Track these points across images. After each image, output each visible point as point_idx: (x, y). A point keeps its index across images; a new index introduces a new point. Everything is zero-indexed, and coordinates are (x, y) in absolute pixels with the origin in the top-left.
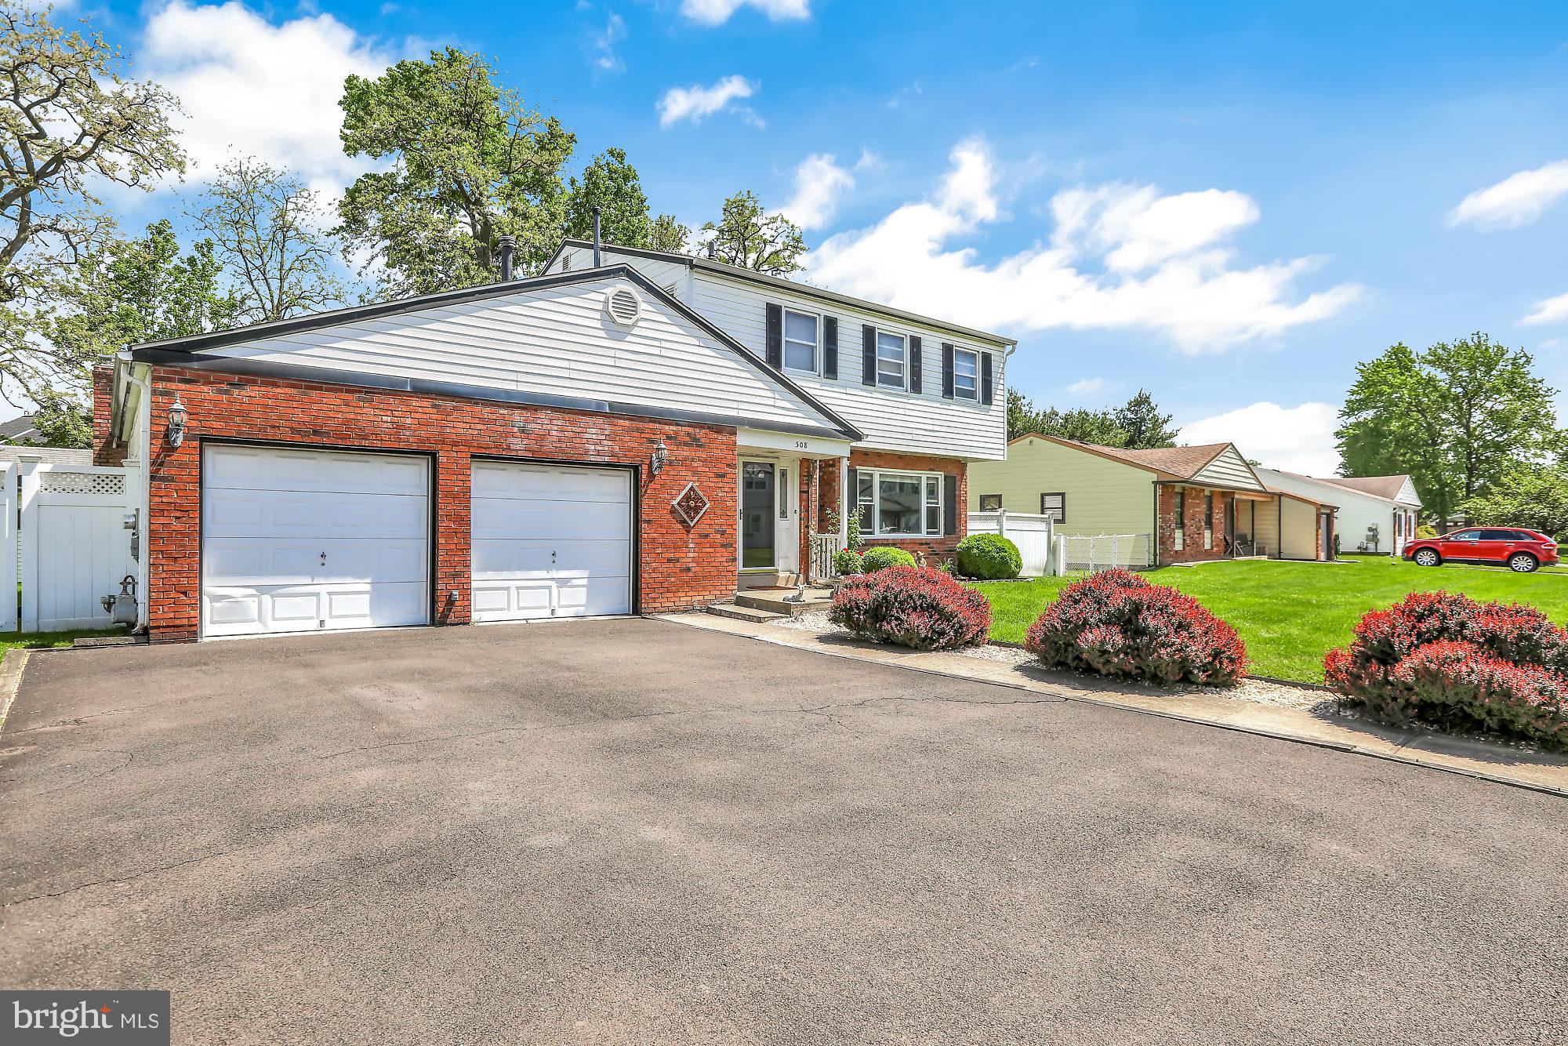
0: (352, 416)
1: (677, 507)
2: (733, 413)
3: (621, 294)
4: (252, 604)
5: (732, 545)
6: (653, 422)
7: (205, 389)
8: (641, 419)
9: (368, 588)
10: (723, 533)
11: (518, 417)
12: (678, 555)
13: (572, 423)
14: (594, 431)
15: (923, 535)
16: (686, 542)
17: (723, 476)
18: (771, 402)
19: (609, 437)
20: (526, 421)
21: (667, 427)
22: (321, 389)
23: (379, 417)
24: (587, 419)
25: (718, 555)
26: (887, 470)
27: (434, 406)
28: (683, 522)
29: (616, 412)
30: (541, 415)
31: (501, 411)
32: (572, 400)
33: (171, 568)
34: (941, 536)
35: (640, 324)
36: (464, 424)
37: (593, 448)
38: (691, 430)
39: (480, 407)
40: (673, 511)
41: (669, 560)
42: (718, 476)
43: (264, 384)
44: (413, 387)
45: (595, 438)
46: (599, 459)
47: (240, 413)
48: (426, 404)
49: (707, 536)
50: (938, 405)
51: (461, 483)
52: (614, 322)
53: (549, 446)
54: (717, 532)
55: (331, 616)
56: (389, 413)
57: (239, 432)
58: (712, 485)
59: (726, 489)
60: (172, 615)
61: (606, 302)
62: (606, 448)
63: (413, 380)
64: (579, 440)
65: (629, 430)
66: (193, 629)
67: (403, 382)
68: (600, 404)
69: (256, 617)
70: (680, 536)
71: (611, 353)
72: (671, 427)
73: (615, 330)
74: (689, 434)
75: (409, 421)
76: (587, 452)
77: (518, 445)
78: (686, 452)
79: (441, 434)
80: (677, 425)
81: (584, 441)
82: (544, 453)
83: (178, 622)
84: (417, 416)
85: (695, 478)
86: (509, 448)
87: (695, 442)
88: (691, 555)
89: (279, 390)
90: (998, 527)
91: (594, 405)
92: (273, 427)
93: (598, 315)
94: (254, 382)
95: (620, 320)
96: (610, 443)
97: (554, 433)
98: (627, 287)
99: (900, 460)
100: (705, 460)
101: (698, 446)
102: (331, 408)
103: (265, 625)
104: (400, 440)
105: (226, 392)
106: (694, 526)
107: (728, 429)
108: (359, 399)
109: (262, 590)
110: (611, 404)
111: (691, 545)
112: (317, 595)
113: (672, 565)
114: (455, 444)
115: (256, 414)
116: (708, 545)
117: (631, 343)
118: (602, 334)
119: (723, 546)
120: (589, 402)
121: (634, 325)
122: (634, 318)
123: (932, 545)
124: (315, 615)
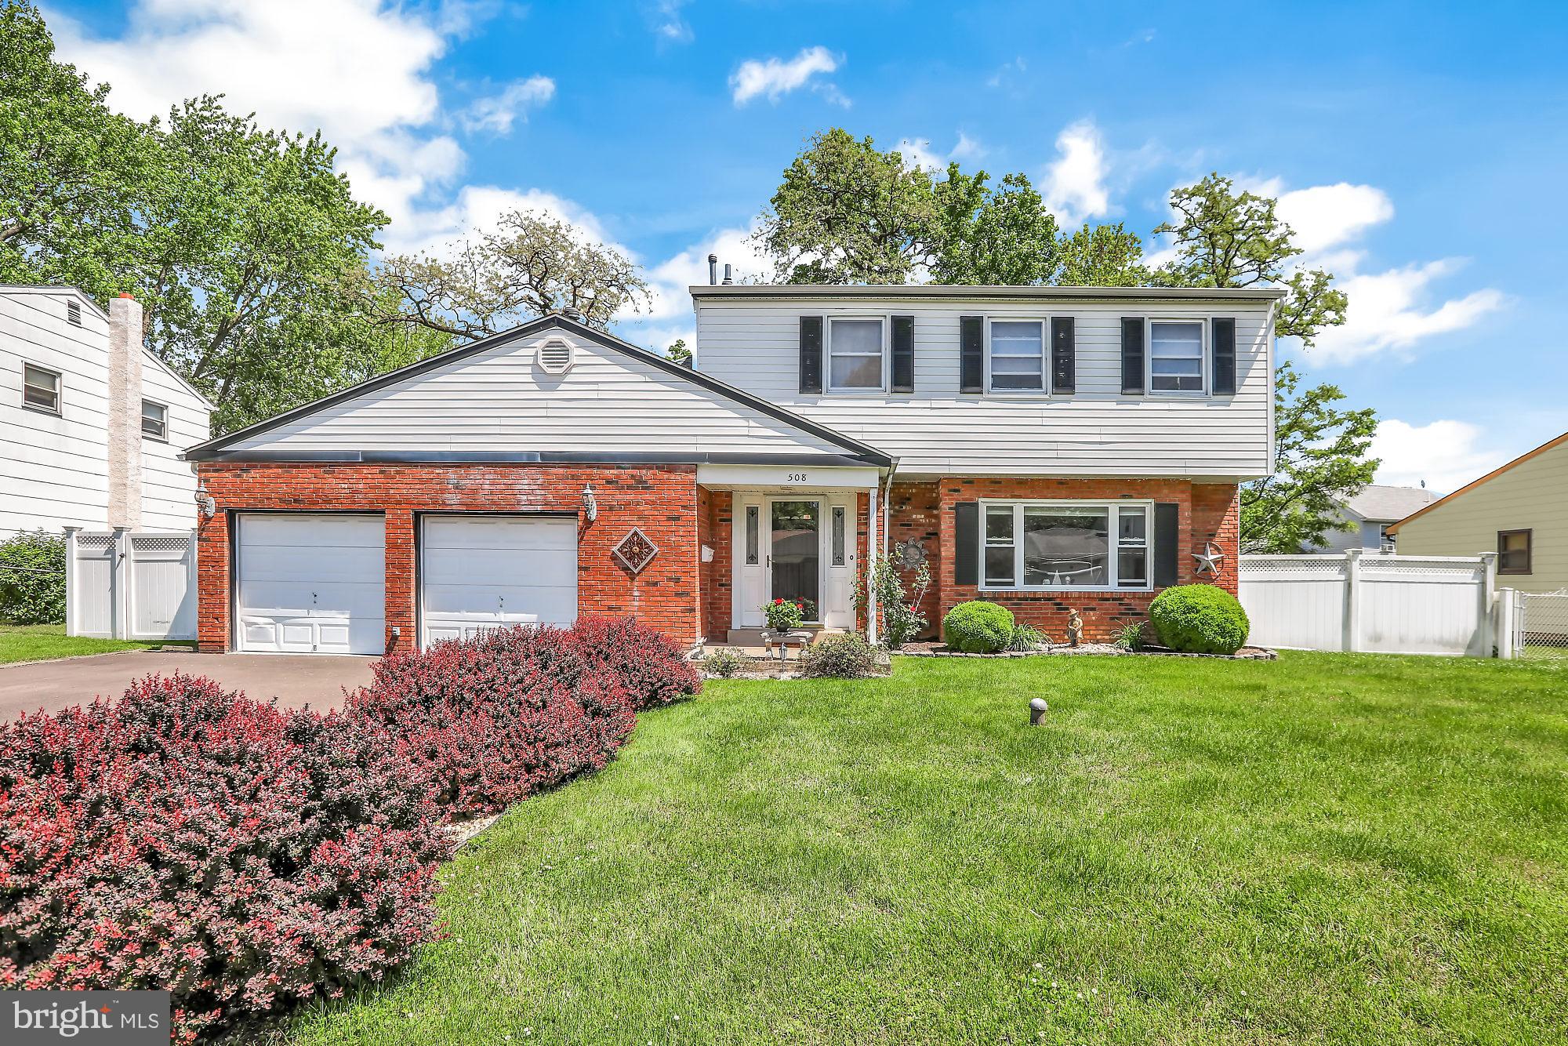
0: (319, 486)
1: (619, 554)
2: (692, 449)
3: (551, 344)
4: (271, 630)
5: (688, 594)
6: (590, 467)
7: (227, 475)
8: (578, 466)
9: (347, 622)
10: (677, 580)
11: (452, 475)
12: (619, 603)
13: (504, 476)
14: (526, 482)
15: (1113, 585)
16: (631, 590)
17: (677, 519)
18: (745, 431)
19: (543, 487)
20: (460, 478)
21: (607, 472)
22: (298, 467)
23: (339, 485)
24: (520, 471)
25: (670, 604)
26: (1034, 500)
27: (381, 472)
28: (626, 569)
29: (549, 460)
30: (472, 471)
31: (437, 471)
32: (503, 455)
33: (208, 601)
34: (1150, 588)
35: (574, 370)
36: (407, 486)
37: (525, 497)
38: (637, 472)
39: (419, 469)
40: (614, 557)
41: (610, 608)
42: (670, 519)
43: (263, 467)
44: (363, 458)
45: (527, 488)
46: (531, 508)
47: (248, 491)
48: (374, 471)
49: (656, 584)
50: (1113, 405)
51: (403, 536)
52: (545, 373)
53: (482, 499)
54: (670, 579)
55: (321, 643)
56: (346, 481)
57: (248, 504)
58: (661, 528)
59: (681, 534)
60: (210, 634)
61: (536, 355)
62: (539, 498)
63: (363, 452)
64: (510, 492)
65: (564, 478)
66: (221, 644)
67: (355, 454)
68: (531, 455)
69: (274, 640)
70: (622, 583)
71: (543, 404)
72: (612, 471)
73: (546, 382)
74: (633, 477)
75: (361, 486)
76: (519, 502)
77: (453, 500)
78: (630, 496)
79: (387, 494)
80: (618, 468)
81: (516, 492)
82: (477, 506)
83: (213, 639)
84: (368, 481)
85: (641, 523)
86: (444, 504)
87: (641, 484)
88: (636, 603)
89: (271, 471)
90: (1343, 577)
91: (525, 457)
92: (268, 499)
93: (529, 370)
94: (255, 467)
95: (549, 371)
96: (543, 492)
97: (486, 487)
98: (560, 337)
99: (1061, 486)
100: (653, 503)
101: (643, 488)
102: (305, 480)
103: (279, 645)
104: (354, 502)
105: (239, 476)
106: (639, 573)
107: (683, 467)
108: (325, 472)
109: (278, 619)
110: (543, 455)
111: (636, 594)
112: (311, 625)
113: (612, 613)
114: (399, 503)
115: (256, 490)
116: (658, 593)
117: (565, 391)
118: (535, 387)
119: (677, 594)
120: (520, 454)
121: (566, 373)
122: (566, 366)
123: (1126, 601)
124: (310, 641)
